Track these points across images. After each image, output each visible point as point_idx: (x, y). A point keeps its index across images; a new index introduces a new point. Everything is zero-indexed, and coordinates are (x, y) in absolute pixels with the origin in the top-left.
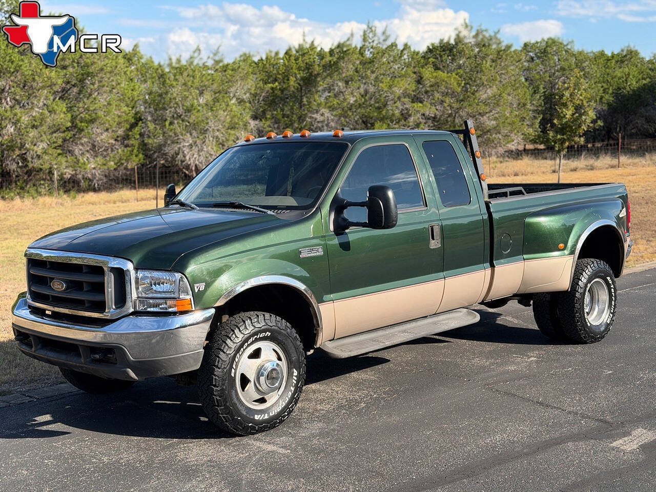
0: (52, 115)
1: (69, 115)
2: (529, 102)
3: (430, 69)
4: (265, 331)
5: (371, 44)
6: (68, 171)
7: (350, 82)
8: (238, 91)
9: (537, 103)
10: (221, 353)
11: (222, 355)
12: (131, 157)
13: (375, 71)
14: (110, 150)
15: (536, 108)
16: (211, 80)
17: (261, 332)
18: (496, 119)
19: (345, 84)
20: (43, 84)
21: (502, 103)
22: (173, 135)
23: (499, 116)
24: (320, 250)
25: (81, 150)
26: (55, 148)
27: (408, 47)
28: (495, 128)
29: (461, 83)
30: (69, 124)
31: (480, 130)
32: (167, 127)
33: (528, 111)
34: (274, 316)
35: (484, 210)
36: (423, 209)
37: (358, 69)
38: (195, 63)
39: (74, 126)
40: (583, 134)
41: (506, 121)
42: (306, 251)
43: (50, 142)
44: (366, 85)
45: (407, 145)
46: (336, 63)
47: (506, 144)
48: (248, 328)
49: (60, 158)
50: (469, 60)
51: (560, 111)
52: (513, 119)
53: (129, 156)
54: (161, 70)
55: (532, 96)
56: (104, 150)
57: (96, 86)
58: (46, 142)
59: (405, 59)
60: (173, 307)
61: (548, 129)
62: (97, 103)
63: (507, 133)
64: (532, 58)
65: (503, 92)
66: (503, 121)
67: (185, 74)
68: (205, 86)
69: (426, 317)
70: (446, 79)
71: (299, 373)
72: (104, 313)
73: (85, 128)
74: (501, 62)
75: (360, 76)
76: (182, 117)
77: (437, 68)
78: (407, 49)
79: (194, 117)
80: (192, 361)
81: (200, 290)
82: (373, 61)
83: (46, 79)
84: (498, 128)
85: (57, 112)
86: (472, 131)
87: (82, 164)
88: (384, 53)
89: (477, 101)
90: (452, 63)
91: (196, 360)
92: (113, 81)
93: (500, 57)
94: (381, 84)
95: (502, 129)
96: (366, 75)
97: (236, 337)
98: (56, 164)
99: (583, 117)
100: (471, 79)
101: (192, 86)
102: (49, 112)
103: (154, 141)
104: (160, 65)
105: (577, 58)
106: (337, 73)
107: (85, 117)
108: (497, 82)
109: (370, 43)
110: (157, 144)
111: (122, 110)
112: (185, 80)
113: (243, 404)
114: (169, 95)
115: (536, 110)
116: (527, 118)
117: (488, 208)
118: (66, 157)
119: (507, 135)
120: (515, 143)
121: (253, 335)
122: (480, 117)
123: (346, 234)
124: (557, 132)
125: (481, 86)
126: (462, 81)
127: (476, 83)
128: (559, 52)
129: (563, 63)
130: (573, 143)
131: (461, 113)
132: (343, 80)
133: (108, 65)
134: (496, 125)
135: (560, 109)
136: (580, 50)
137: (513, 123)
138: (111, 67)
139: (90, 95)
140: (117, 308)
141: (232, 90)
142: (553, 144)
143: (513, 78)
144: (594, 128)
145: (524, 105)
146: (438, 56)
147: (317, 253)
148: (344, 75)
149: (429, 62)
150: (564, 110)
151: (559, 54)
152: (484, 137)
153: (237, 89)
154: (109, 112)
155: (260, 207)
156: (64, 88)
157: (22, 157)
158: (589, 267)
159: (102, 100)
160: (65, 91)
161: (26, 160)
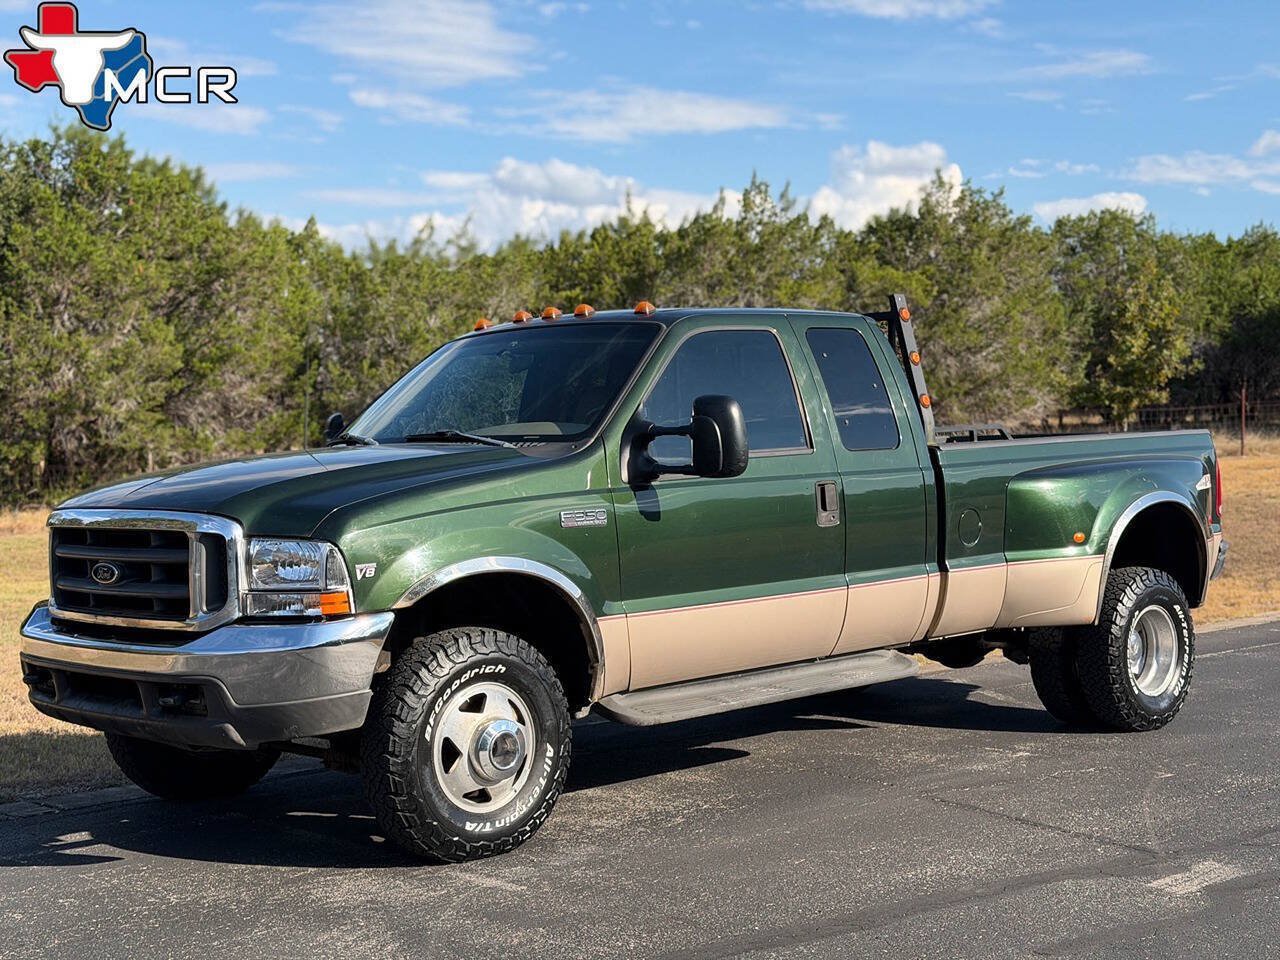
0: (149, 348)
1: (180, 348)
2: (1064, 328)
3: (870, 263)
4: (495, 662)
5: (759, 216)
6: (175, 454)
7: (717, 288)
8: (502, 304)
9: (1081, 330)
10: (409, 693)
11: (410, 698)
12: (296, 428)
13: (765, 267)
14: (256, 415)
15: (1077, 340)
16: (451, 284)
17: (488, 662)
18: (998, 360)
19: (708, 291)
20: (133, 288)
21: (1011, 330)
22: (377, 387)
23: (1006, 354)
24: (602, 515)
25: (201, 415)
26: (152, 410)
27: (829, 221)
28: (998, 376)
29: (932, 291)
30: (179, 365)
31: (970, 381)
32: (366, 372)
33: (1064, 347)
34: (515, 638)
35: (926, 461)
36: (805, 452)
37: (733, 264)
38: (423, 252)
39: (188, 369)
40: (1166, 384)
41: (1020, 364)
42: (574, 516)
43: (142, 398)
44: (748, 294)
45: (774, 331)
46: (691, 252)
47: (1021, 408)
48: (463, 651)
49: (159, 430)
50: (946, 246)
51: (1120, 340)
52: (1034, 361)
53: (292, 426)
54: (357, 265)
55: (1070, 317)
56: (246, 416)
57: (233, 293)
58: (135, 399)
59: (822, 245)
60: (314, 607)
61: (1097, 374)
62: (234, 327)
63: (1022, 387)
64: (1073, 249)
65: (1014, 308)
66: (1014, 363)
67: (403, 272)
68: (439, 294)
69: (812, 661)
70: (901, 282)
71: (557, 752)
72: (188, 621)
73: (208, 371)
74: (1009, 250)
75: (736, 277)
76: (395, 353)
77: (884, 262)
78: (828, 227)
79: (416, 352)
80: (348, 710)
81: (367, 576)
82: (762, 249)
83: (138, 279)
84: (1004, 377)
85: (158, 342)
86: (905, 314)
87: (202, 440)
88: (782, 232)
89: (962, 325)
90: (914, 254)
91: (355, 709)
92: (264, 283)
93: (1006, 241)
94: (775, 292)
95: (1012, 379)
96: (747, 274)
97: (439, 665)
98: (153, 441)
99: (1165, 352)
100: (951, 283)
101: (414, 295)
102: (142, 340)
103: (339, 399)
104: (355, 258)
105: (1160, 248)
106: (692, 270)
107: (211, 352)
108: (1000, 289)
109: (756, 214)
110: (347, 404)
111: (280, 341)
112: (401, 284)
113: (444, 797)
114: (371, 313)
115: (1079, 344)
116: (1062, 359)
117: (934, 458)
118: (173, 427)
119: (1021, 391)
120: (1039, 407)
121: (471, 667)
122: (969, 356)
123: (653, 488)
124: (1114, 381)
125: (970, 297)
126: (933, 286)
127: (959, 291)
128: (1126, 237)
129: (1132, 257)
130: (1147, 400)
131: (932, 347)
132: (703, 283)
133: (257, 254)
134: (1000, 371)
135: (1120, 335)
136: (1167, 232)
137: (1034, 367)
138: (263, 259)
139: (222, 311)
140: (210, 610)
141: (493, 302)
142: (1107, 403)
143: (1033, 283)
144: (1187, 373)
145: (1056, 333)
146: (887, 240)
147: (596, 520)
148: (706, 274)
149: (869, 250)
150: (1128, 337)
151: (1125, 241)
152: (977, 394)
153: (501, 301)
154: (256, 342)
155: (493, 437)
156: (173, 299)
157: (88, 427)
158: (1138, 579)
159: (243, 320)
160: (175, 304)
161: (96, 433)
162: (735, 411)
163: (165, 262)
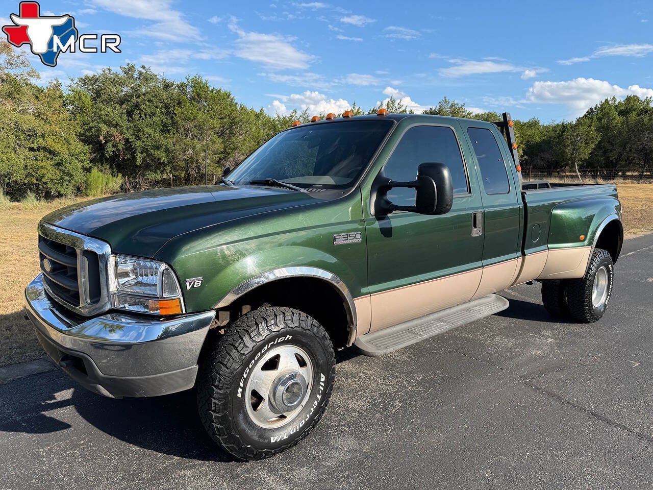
0: (214, 145)
1: (223, 145)
4: (284, 334)
10: (224, 368)
11: (224, 372)
17: (279, 336)
20: (209, 127)
24: (358, 236)
26: (215, 163)
30: (223, 150)
35: (521, 201)
36: (467, 195)
39: (225, 152)
42: (342, 237)
43: (212, 159)
45: (453, 128)
48: (262, 333)
49: (217, 169)
54: (274, 122)
57: (238, 130)
58: (210, 160)
60: (155, 310)
62: (238, 139)
72: (78, 309)
73: (231, 152)
81: (195, 286)
83: (211, 124)
85: (216, 143)
92: (247, 127)
97: (245, 346)
98: (215, 172)
102: (212, 143)
104: (273, 120)
107: (232, 147)
113: (254, 427)
117: (523, 198)
121: (269, 341)
123: (388, 218)
133: (245, 118)
138: (247, 120)
139: (235, 134)
140: (92, 303)
147: (355, 239)
154: (244, 144)
155: (295, 185)
156: (222, 131)
157: (198, 167)
158: (597, 257)
159: (241, 138)
160: (223, 132)
161: (200, 169)
162: (446, 173)
163: (219, 120)
